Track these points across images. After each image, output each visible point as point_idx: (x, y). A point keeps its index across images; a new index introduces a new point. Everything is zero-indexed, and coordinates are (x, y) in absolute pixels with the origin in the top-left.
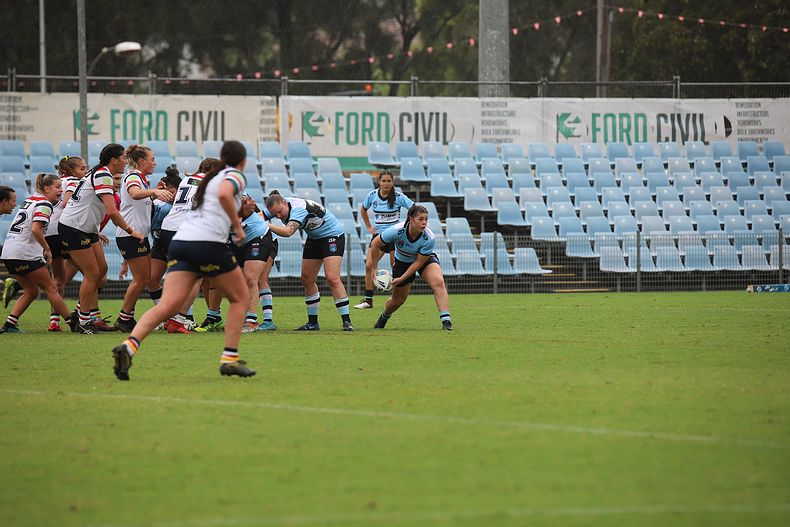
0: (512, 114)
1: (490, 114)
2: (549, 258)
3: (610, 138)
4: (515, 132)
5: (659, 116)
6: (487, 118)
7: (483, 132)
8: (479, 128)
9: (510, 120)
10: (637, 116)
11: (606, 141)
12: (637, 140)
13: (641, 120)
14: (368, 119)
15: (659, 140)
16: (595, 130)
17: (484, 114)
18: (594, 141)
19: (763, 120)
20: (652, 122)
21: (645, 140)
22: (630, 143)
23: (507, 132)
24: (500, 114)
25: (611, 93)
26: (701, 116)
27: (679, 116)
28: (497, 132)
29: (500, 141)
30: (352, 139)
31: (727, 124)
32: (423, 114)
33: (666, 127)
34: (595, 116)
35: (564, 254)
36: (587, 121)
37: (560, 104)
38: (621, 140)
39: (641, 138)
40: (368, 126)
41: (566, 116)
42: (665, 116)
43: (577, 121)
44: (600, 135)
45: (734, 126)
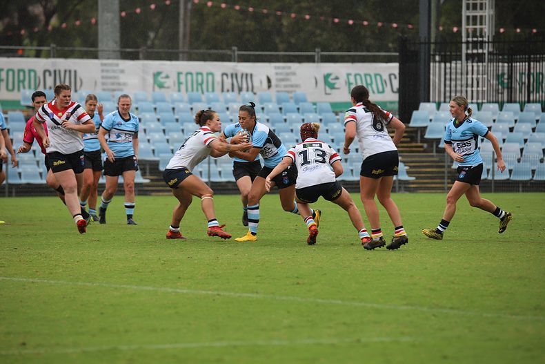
0: (122, 71)
1: (107, 71)
2: (148, 171)
3: (190, 89)
4: (125, 84)
5: (223, 74)
6: (105, 74)
7: (103, 84)
8: (100, 81)
9: (121, 76)
10: (208, 74)
11: (187, 90)
12: (208, 90)
13: (210, 77)
14: (21, 74)
15: (223, 91)
16: (180, 83)
17: (103, 71)
18: (179, 91)
19: (293, 78)
20: (218, 78)
21: (213, 91)
22: (203, 93)
23: (119, 84)
24: (114, 71)
25: (190, 58)
26: (251, 75)
27: (236, 75)
28: (113, 84)
29: (114, 90)
30: (10, 87)
31: (269, 80)
32: (60, 71)
33: (228, 82)
34: (179, 74)
35: (158, 169)
36: (174, 77)
37: (155, 65)
38: (197, 90)
39: (210, 89)
40: (21, 78)
41: (159, 73)
42: (227, 75)
43: (167, 77)
44: (183, 87)
45: (273, 82)
